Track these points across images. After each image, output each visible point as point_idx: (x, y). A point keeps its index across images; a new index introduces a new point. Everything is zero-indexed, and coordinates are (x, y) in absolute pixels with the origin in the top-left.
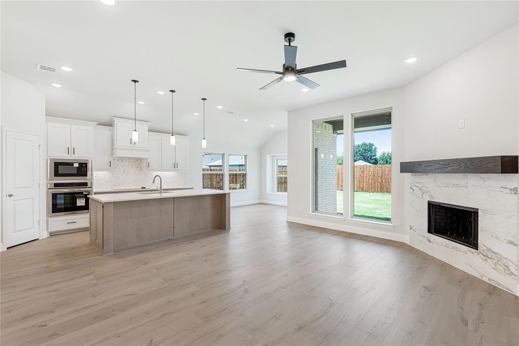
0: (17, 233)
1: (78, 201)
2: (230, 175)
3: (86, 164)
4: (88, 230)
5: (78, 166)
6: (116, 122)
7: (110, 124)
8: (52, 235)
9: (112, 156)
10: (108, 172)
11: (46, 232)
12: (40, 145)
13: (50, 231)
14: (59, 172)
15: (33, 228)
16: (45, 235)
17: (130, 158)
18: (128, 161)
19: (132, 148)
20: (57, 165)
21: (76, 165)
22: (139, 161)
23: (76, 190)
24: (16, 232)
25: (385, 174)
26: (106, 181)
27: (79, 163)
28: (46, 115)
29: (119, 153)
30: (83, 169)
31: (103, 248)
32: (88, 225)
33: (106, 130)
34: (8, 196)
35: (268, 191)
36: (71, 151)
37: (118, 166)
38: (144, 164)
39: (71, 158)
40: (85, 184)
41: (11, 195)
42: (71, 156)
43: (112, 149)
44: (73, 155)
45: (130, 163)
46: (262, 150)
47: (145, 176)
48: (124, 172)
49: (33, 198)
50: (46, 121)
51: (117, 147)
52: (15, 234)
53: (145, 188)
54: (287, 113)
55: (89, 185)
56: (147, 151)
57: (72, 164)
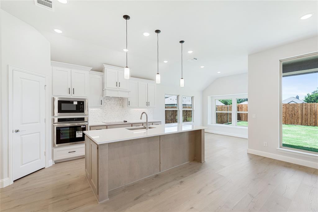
0: (24, 166)
1: (77, 134)
2: (183, 111)
3: (83, 102)
4: (84, 158)
5: (77, 104)
6: (105, 68)
7: (101, 70)
8: (57, 163)
9: (103, 96)
10: (99, 109)
11: (51, 160)
12: (45, 86)
13: (55, 159)
14: (62, 109)
15: (40, 159)
16: (51, 163)
17: (115, 98)
18: (114, 100)
19: (118, 89)
20: (60, 103)
21: (75, 103)
22: (122, 100)
23: (76, 124)
24: (23, 164)
25: (289, 111)
26: (98, 116)
27: (78, 102)
28: (51, 60)
29: (108, 94)
30: (80, 107)
31: (98, 194)
32: (84, 154)
33: (98, 75)
34: (14, 131)
35: (209, 123)
36: (71, 91)
37: (107, 104)
38: (126, 103)
39: (72, 97)
40: (83, 119)
41: (17, 131)
42: (72, 95)
43: (103, 90)
44: (73, 95)
45: (115, 102)
46: (204, 92)
47: (125, 112)
48: (111, 109)
49: (40, 132)
50: (51, 65)
51: (107, 89)
52: (22, 166)
53: (126, 122)
54: (247, 56)
55: (86, 120)
56: (129, 92)
57: (71, 102)
